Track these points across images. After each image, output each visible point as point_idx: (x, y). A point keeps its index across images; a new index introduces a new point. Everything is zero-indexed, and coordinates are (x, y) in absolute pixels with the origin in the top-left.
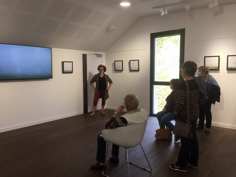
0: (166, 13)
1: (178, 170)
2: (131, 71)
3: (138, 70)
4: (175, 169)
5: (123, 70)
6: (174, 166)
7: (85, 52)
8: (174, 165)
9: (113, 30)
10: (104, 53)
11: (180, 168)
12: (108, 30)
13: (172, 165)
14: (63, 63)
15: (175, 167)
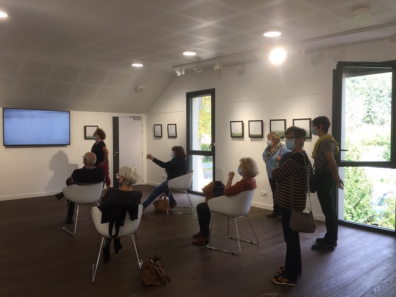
0: (183, 73)
1: (285, 283)
2: (170, 137)
3: (176, 137)
4: (281, 283)
5: (162, 136)
6: (279, 279)
7: (116, 115)
8: (278, 276)
9: (142, 90)
10: (145, 115)
11: (287, 280)
12: (136, 89)
13: (276, 278)
14: (85, 127)
15: (282, 281)
